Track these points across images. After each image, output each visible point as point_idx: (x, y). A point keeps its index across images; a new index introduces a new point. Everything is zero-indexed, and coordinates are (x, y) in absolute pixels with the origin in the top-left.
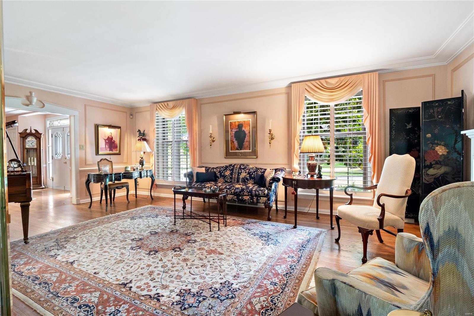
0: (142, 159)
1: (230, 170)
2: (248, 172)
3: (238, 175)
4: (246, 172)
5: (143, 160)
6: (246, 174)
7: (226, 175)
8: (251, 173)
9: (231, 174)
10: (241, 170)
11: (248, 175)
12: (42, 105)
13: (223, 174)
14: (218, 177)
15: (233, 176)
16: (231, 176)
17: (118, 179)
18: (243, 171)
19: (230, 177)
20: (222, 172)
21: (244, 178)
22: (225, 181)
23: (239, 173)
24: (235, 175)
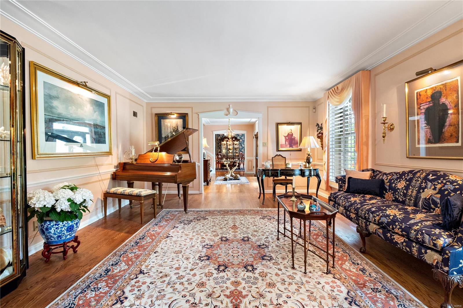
0: (309, 155)
1: (406, 179)
2: (440, 189)
3: (419, 192)
4: (435, 189)
5: (309, 158)
6: (435, 192)
7: (398, 189)
8: (446, 192)
9: (407, 188)
10: (426, 182)
11: (439, 196)
12: (236, 113)
13: (394, 185)
14: (386, 190)
15: (410, 192)
16: (405, 191)
17: (275, 175)
18: (429, 184)
19: (403, 193)
20: (394, 181)
21: (429, 198)
22: (395, 197)
23: (420, 188)
24: (413, 190)
